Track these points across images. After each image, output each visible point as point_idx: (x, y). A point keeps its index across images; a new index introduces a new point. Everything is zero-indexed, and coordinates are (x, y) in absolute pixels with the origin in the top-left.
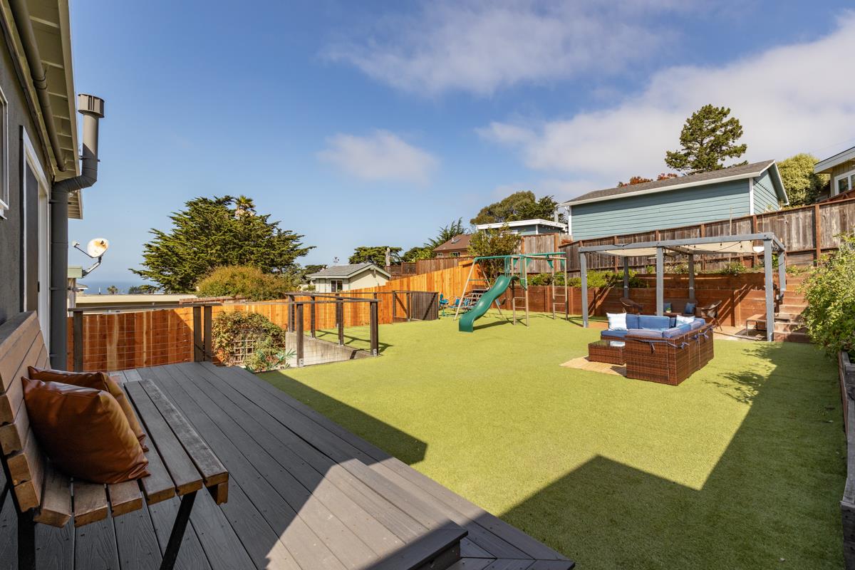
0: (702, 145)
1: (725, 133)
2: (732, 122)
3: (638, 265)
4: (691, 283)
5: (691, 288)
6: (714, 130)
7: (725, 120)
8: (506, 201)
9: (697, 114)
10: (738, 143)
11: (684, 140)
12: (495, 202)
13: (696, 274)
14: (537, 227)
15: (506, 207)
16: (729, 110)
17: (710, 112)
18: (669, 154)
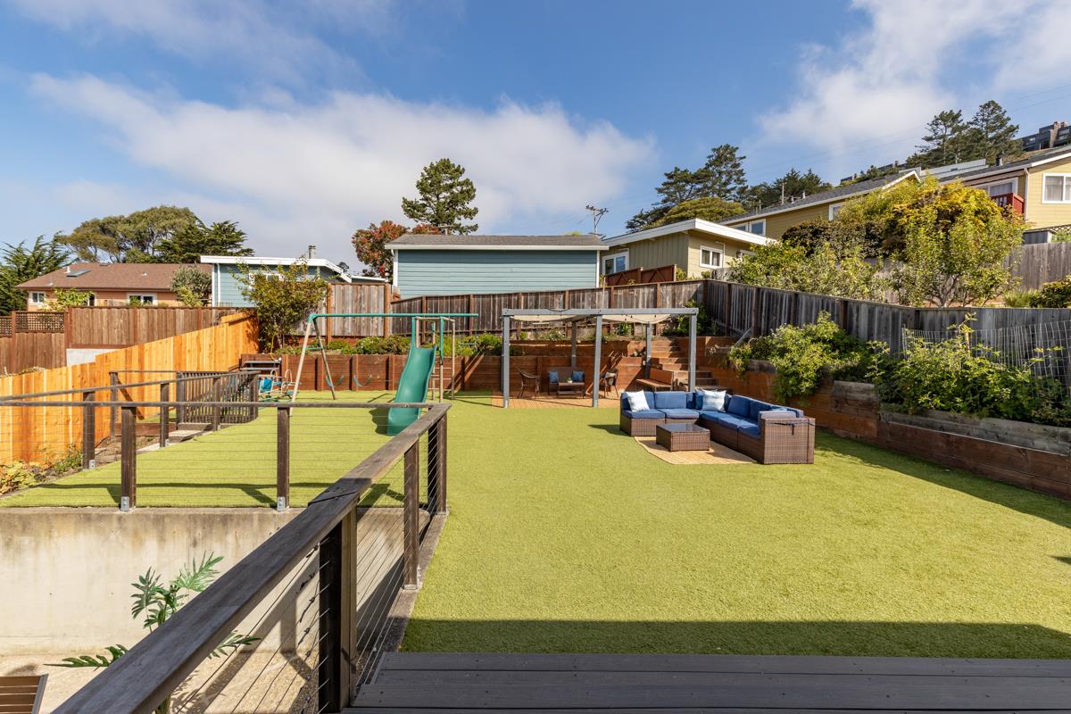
0: (438, 199)
1: (462, 192)
2: (467, 182)
3: (497, 329)
4: (574, 351)
5: (574, 356)
6: (451, 186)
7: (461, 179)
8: (142, 216)
9: (435, 165)
10: (471, 205)
11: (422, 187)
12: (116, 214)
13: (579, 341)
14: (318, 270)
15: (139, 225)
16: (463, 169)
17: (449, 167)
18: (405, 201)
